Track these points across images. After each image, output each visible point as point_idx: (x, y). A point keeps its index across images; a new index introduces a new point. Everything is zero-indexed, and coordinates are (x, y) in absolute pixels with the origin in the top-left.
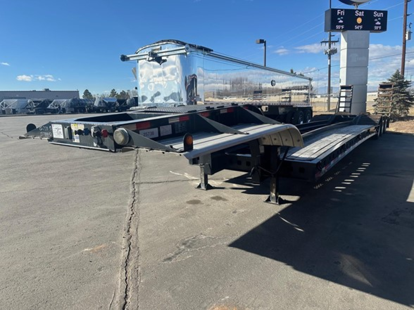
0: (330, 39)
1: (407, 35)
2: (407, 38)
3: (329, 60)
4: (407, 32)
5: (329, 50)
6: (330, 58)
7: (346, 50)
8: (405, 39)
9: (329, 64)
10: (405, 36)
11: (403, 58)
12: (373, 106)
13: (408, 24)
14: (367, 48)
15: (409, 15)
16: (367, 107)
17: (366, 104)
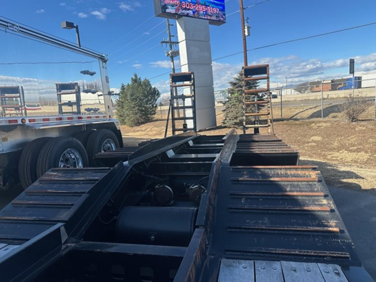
0: (170, 39)
1: (246, 30)
2: (246, 34)
3: (172, 63)
4: (246, 27)
5: (171, 51)
6: (173, 61)
7: (185, 42)
8: (245, 34)
9: (172, 67)
10: (245, 32)
11: (245, 56)
12: (223, 111)
13: (245, 19)
14: (209, 41)
15: (245, 9)
16: (216, 112)
17: (215, 109)
